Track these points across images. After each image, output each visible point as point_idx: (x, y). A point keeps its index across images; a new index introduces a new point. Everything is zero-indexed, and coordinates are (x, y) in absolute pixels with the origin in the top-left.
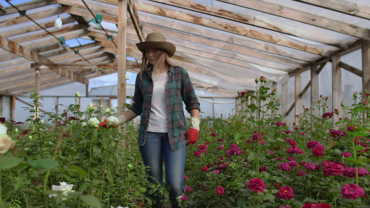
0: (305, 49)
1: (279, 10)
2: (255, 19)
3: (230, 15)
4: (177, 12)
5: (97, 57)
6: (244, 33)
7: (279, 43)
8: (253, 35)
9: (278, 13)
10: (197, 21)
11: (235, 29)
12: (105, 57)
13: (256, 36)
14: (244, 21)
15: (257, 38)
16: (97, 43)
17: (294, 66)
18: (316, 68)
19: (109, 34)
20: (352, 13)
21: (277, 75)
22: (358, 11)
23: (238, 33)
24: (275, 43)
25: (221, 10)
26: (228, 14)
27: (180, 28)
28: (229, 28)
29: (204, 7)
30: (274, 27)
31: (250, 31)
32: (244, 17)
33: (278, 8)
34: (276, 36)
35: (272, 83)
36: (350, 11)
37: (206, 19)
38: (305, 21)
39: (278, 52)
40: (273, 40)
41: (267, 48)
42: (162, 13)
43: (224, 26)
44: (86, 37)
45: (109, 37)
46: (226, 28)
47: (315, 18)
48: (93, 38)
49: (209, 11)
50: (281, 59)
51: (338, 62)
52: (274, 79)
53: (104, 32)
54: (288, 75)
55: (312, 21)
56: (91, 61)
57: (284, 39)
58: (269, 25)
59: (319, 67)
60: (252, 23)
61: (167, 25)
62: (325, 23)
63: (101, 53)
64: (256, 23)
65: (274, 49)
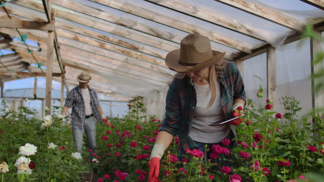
1: (159, 44)
2: (143, 49)
3: (126, 44)
4: (87, 39)
5: (15, 65)
6: (136, 57)
7: (160, 65)
8: (142, 58)
9: (158, 46)
10: (102, 46)
11: (129, 54)
12: (22, 65)
13: (144, 59)
14: (136, 49)
16: (16, 54)
19: (30, 48)
23: (131, 56)
24: (157, 64)
25: (120, 41)
26: (125, 44)
27: (88, 50)
28: (125, 53)
29: (108, 38)
30: (157, 54)
31: (140, 56)
32: (136, 46)
33: (159, 43)
35: (156, 92)
37: (108, 46)
39: (160, 70)
40: (156, 62)
41: (152, 67)
42: (76, 39)
43: (122, 50)
44: (9, 49)
45: (29, 51)
46: (123, 52)
48: (14, 50)
49: (111, 41)
52: (157, 88)
53: (26, 47)
56: (9, 68)
58: (153, 53)
60: (141, 51)
61: (79, 47)
63: (19, 61)
64: (144, 51)
65: (158, 69)
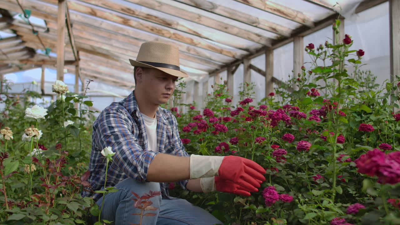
0: (221, 52)
1: (198, 18)
2: (178, 24)
3: (156, 19)
4: (107, 13)
5: (16, 51)
6: (168, 36)
7: (199, 46)
8: (176, 37)
9: (197, 20)
10: (126, 22)
11: (160, 32)
12: (25, 52)
13: (179, 39)
14: (168, 25)
15: (179, 40)
16: (18, 37)
17: (213, 67)
18: (232, 69)
19: (36, 29)
20: (254, 25)
21: (199, 75)
22: (259, 23)
23: (163, 35)
24: (195, 45)
25: (148, 15)
26: (154, 18)
27: (109, 28)
28: (155, 31)
29: (133, 11)
30: (194, 32)
31: (174, 34)
32: (169, 22)
33: (197, 16)
34: (196, 39)
35: (193, 83)
36: (253, 23)
37: (134, 21)
38: (220, 28)
39: (198, 53)
40: (193, 43)
41: (188, 49)
42: (93, 13)
43: (151, 28)
44: (8, 30)
45: (35, 32)
46: (152, 30)
47: (227, 26)
48: (15, 32)
49: (137, 15)
50: (201, 60)
51: (248, 64)
52: (195, 78)
53: (30, 27)
54: (208, 76)
55: (225, 29)
56: (9, 55)
57: (204, 42)
58: (190, 30)
59: (234, 68)
60: (175, 27)
61: (96, 24)
62: (235, 31)
63: (21, 47)
64: (179, 28)
65: (195, 51)
